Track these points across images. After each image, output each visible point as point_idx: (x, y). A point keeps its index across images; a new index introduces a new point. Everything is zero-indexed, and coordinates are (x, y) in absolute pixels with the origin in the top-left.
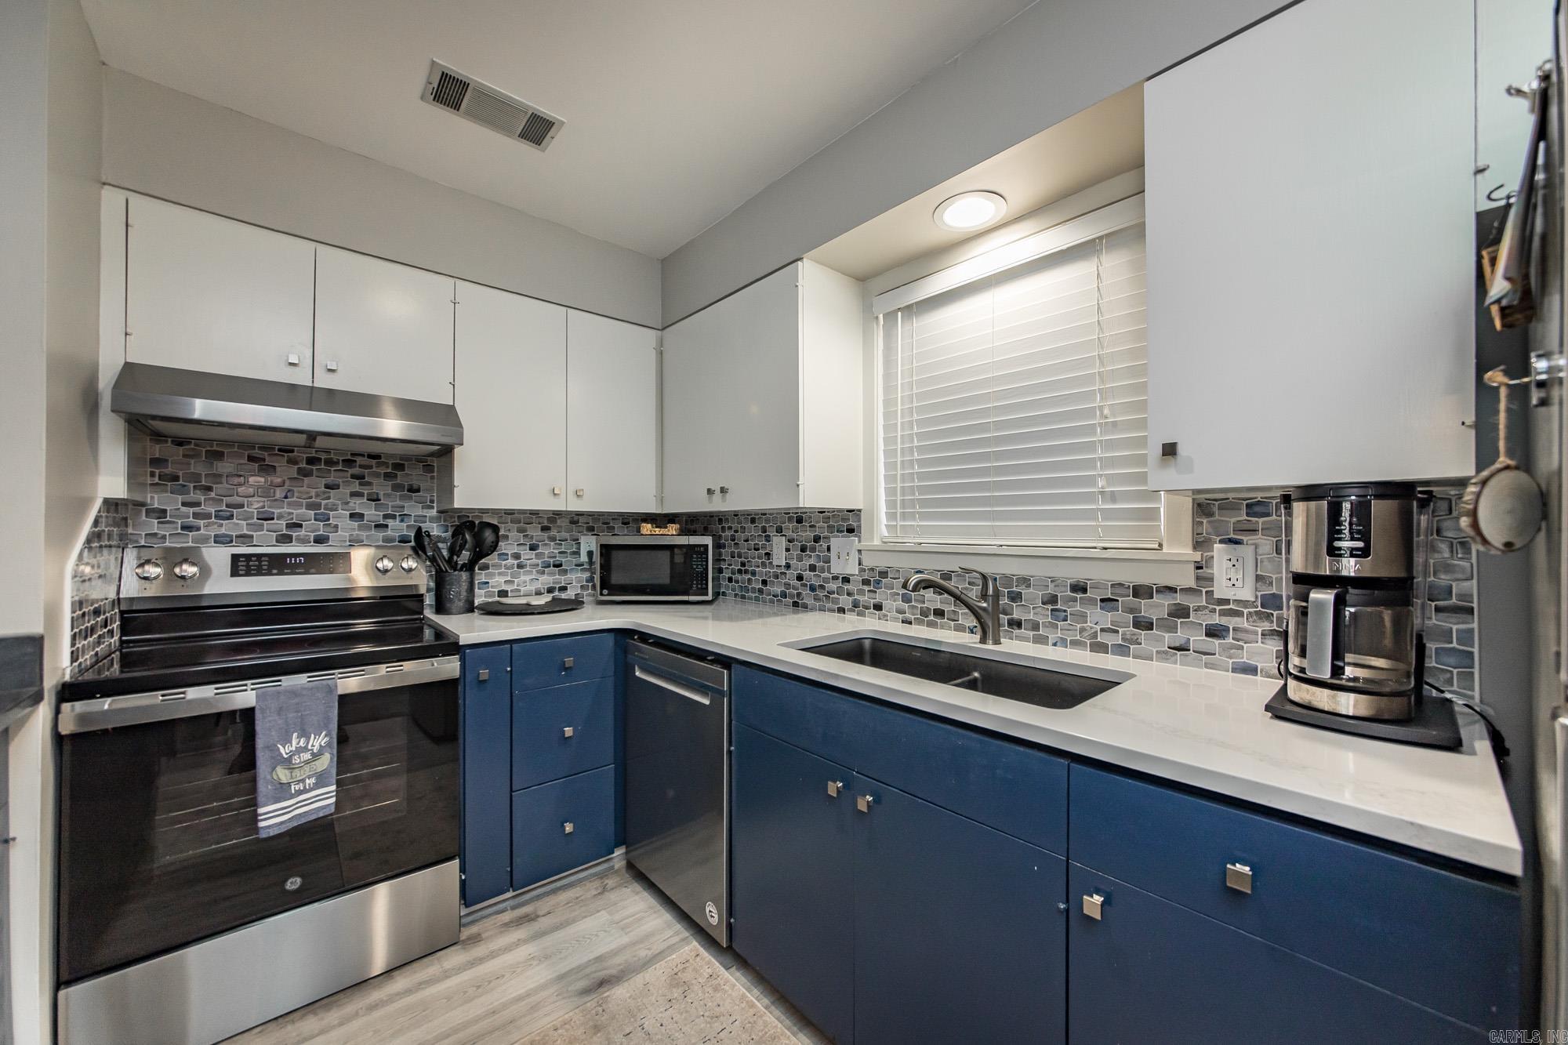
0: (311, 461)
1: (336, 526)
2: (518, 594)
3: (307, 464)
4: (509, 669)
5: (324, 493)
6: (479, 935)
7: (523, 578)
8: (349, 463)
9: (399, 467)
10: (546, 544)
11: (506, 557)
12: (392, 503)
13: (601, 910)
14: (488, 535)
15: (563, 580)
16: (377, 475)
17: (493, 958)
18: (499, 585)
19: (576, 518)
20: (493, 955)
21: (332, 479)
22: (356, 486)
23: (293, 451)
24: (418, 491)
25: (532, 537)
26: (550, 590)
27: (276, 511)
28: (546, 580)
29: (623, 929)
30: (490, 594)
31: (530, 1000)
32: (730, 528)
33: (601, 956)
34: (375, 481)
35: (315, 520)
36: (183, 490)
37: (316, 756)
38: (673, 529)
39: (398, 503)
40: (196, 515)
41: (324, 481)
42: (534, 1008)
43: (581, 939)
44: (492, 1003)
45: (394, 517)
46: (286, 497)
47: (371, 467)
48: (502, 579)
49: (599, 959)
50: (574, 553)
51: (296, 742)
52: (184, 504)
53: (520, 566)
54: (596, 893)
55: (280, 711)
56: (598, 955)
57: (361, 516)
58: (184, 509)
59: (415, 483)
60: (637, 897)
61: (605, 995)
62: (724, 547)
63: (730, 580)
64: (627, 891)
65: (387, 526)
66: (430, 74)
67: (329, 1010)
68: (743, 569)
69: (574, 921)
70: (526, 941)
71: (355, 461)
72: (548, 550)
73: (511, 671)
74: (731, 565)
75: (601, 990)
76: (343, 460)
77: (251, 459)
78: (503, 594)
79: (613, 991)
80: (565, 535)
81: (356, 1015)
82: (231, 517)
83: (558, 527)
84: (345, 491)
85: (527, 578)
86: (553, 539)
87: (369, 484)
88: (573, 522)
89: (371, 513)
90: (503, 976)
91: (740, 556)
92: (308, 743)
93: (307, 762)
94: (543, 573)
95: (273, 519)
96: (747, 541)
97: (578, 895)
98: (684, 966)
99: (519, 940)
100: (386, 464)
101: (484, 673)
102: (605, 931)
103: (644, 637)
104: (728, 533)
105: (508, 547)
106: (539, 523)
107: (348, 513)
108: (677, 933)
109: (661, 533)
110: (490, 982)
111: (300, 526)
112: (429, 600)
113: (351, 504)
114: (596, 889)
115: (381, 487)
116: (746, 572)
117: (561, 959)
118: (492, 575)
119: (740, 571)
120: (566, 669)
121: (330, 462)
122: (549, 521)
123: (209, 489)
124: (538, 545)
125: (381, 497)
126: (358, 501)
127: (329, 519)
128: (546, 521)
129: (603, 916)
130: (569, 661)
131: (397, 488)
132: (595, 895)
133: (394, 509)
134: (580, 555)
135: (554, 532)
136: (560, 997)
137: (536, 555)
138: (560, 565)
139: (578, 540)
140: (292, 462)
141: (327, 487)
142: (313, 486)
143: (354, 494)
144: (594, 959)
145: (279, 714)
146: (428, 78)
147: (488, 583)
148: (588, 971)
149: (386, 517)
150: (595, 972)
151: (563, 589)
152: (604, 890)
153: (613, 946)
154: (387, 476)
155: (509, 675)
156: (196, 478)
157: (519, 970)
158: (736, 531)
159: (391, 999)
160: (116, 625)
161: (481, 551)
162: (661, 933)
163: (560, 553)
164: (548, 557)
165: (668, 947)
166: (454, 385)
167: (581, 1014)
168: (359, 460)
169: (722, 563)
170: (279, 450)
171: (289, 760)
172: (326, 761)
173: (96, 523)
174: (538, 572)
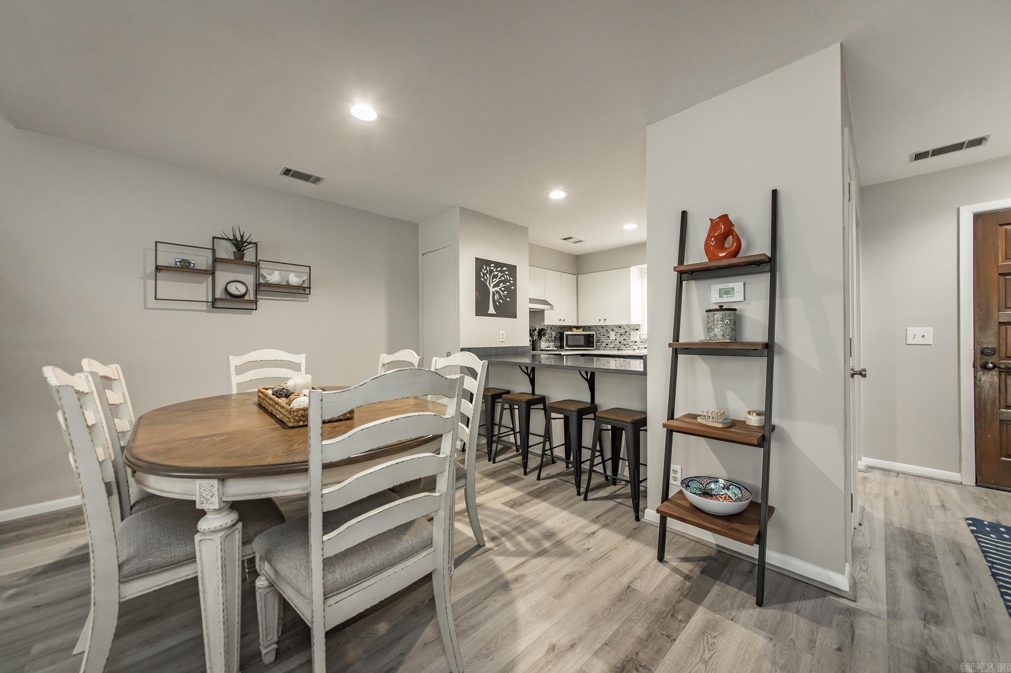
116: (600, 342)
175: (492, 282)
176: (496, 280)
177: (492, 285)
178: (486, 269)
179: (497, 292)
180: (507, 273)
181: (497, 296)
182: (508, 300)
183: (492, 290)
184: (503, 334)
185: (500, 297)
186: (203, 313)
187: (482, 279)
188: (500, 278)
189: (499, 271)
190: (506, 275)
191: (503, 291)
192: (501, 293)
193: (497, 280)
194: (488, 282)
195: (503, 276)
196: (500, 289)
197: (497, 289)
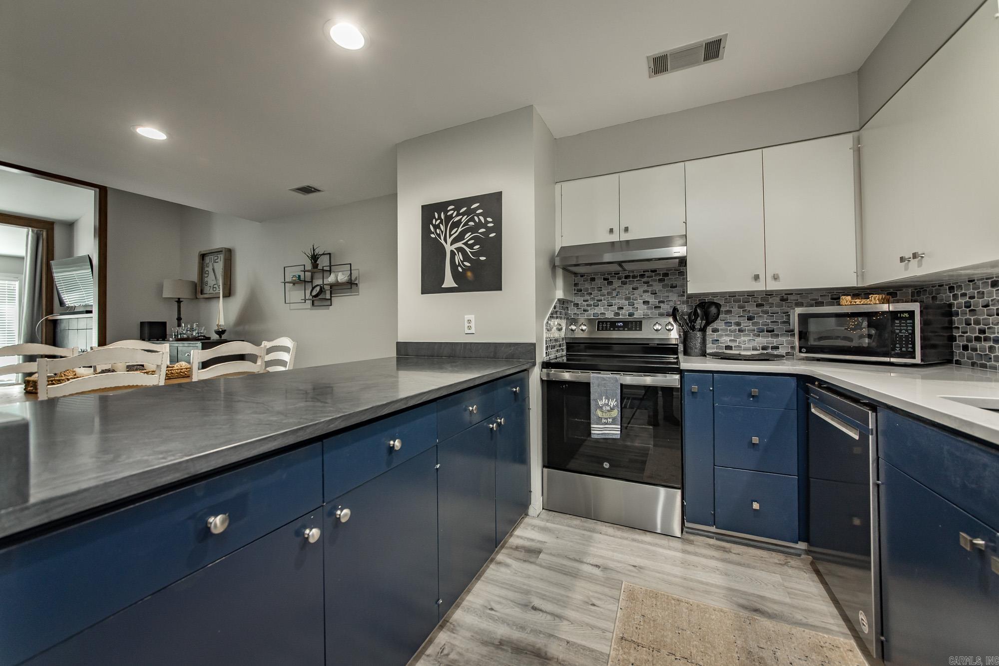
0: (626, 277)
1: (637, 308)
2: (740, 349)
3: (625, 279)
4: (711, 388)
5: (632, 292)
6: (693, 541)
7: (743, 338)
8: (642, 276)
9: (666, 275)
10: (760, 316)
11: (730, 324)
12: (662, 295)
13: (777, 574)
14: (713, 310)
15: (775, 341)
16: (655, 280)
17: (696, 555)
18: (726, 342)
19: (785, 297)
20: (696, 554)
21: (635, 285)
22: (645, 287)
23: (619, 274)
24: (676, 287)
25: (749, 311)
26: (764, 348)
27: (613, 302)
28: (762, 341)
29: (788, 593)
30: (721, 348)
31: (707, 587)
32: (964, 295)
33: (764, 597)
34: (654, 284)
35: (629, 305)
36: (583, 296)
37: (612, 409)
38: (875, 298)
39: (666, 294)
40: (588, 305)
41: (631, 286)
42: (707, 592)
43: (753, 579)
44: (686, 574)
45: (663, 302)
46: (617, 295)
47: (652, 277)
48: (728, 339)
49: (762, 598)
50: (784, 322)
51: (604, 401)
52: (584, 301)
53: (740, 331)
54: (778, 562)
55: (599, 385)
56: (762, 595)
57: (648, 302)
58: (584, 303)
59: (675, 283)
60: (811, 583)
61: (756, 617)
62: (957, 314)
63: (965, 348)
64: (806, 576)
65: (660, 307)
66: (648, 63)
67: (619, 530)
68: (982, 336)
69: (754, 568)
70: (717, 559)
71: (645, 274)
72: (763, 320)
73: (713, 390)
74: (967, 332)
75: (754, 613)
76: (640, 275)
77: (605, 279)
78: (729, 348)
79: (762, 619)
80: (775, 309)
81: (627, 539)
82: (598, 306)
83: (770, 303)
84: (641, 290)
85: (746, 339)
86: (766, 312)
87: (651, 285)
88: (782, 300)
89: (652, 300)
90: (697, 567)
91: (977, 322)
92: (609, 402)
93: (608, 411)
94: (759, 336)
95: (612, 306)
96: (986, 306)
97: (764, 556)
98: (833, 648)
99: (713, 556)
100: (659, 274)
101: (695, 388)
102: (774, 586)
103: (822, 383)
104: (962, 301)
105: (732, 318)
106: (755, 302)
107: (642, 301)
108: (838, 626)
109: (862, 303)
110: (689, 565)
111: (623, 308)
112: (681, 348)
113: (643, 297)
114: (779, 560)
115: (657, 287)
116: (986, 339)
117: (735, 581)
118: (721, 336)
119: (978, 339)
120: (753, 397)
121: (634, 277)
122: (762, 299)
123: (591, 294)
124: (754, 317)
125: (657, 292)
126: (647, 294)
127: (634, 305)
128: (760, 300)
129: (777, 578)
130: (755, 391)
131: (664, 286)
132: (777, 563)
133: (664, 298)
134: (789, 324)
135: (766, 308)
136: (726, 598)
137: (752, 323)
138: (773, 331)
139: (788, 312)
140: (619, 278)
141: (633, 289)
142: (627, 290)
143: (645, 291)
144: (758, 595)
145: (598, 387)
146: (649, 66)
147: (718, 340)
148: (751, 598)
149: (660, 302)
150: (755, 602)
151: (777, 348)
152: (786, 564)
153: (776, 597)
154: (661, 280)
155: (712, 392)
156: (587, 290)
157: (707, 570)
158: (972, 297)
159: (642, 542)
160: (565, 347)
161: (709, 320)
162: (822, 616)
163: (771, 322)
164: (762, 325)
165: (824, 628)
166: (686, 223)
167: (734, 614)
168: (646, 274)
169: (954, 331)
170: (614, 274)
171: (601, 408)
172: (616, 413)
173: (555, 307)
174: (754, 335)
175: (450, 236)
176: (456, 232)
177: (449, 240)
178: (440, 218)
179: (460, 249)
180: (480, 211)
181: (459, 257)
182: (483, 258)
183: (449, 248)
184: (469, 321)
185: (466, 257)
186: (309, 310)
187: (433, 236)
188: (466, 224)
189: (463, 214)
190: (478, 215)
191: (471, 246)
192: (468, 250)
193: (460, 230)
194: (442, 238)
195: (472, 219)
196: (465, 244)
197: (460, 244)
